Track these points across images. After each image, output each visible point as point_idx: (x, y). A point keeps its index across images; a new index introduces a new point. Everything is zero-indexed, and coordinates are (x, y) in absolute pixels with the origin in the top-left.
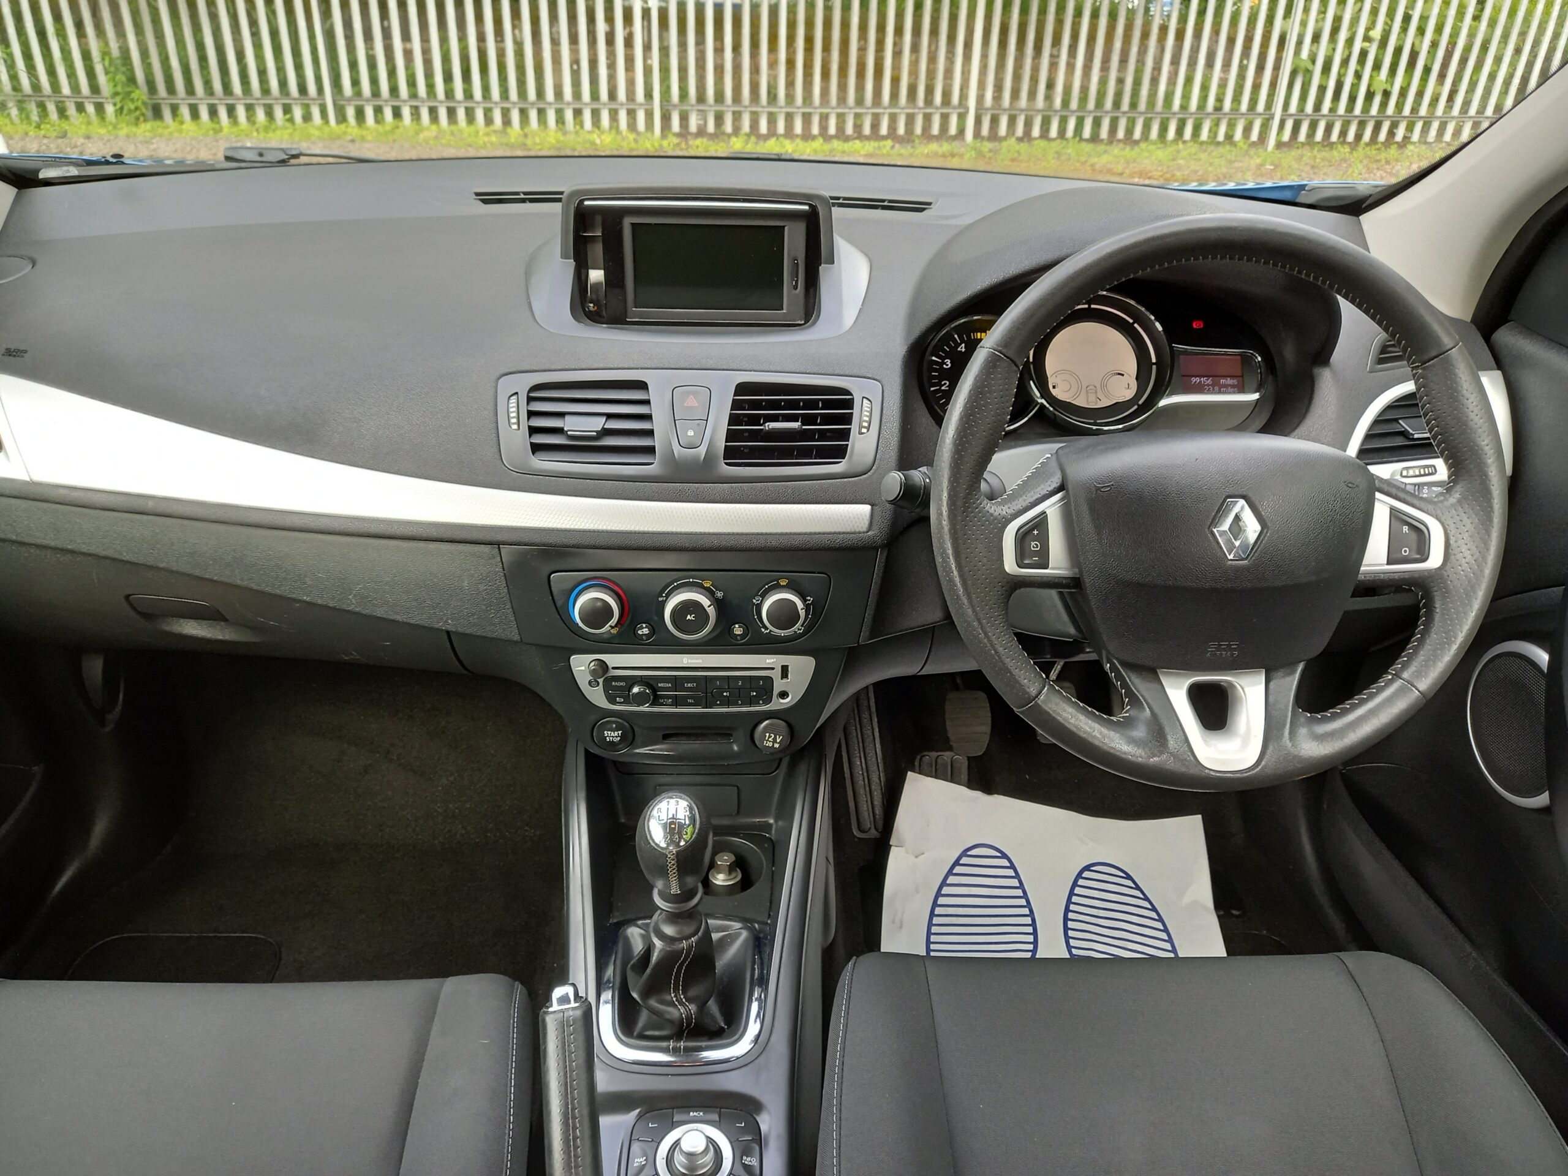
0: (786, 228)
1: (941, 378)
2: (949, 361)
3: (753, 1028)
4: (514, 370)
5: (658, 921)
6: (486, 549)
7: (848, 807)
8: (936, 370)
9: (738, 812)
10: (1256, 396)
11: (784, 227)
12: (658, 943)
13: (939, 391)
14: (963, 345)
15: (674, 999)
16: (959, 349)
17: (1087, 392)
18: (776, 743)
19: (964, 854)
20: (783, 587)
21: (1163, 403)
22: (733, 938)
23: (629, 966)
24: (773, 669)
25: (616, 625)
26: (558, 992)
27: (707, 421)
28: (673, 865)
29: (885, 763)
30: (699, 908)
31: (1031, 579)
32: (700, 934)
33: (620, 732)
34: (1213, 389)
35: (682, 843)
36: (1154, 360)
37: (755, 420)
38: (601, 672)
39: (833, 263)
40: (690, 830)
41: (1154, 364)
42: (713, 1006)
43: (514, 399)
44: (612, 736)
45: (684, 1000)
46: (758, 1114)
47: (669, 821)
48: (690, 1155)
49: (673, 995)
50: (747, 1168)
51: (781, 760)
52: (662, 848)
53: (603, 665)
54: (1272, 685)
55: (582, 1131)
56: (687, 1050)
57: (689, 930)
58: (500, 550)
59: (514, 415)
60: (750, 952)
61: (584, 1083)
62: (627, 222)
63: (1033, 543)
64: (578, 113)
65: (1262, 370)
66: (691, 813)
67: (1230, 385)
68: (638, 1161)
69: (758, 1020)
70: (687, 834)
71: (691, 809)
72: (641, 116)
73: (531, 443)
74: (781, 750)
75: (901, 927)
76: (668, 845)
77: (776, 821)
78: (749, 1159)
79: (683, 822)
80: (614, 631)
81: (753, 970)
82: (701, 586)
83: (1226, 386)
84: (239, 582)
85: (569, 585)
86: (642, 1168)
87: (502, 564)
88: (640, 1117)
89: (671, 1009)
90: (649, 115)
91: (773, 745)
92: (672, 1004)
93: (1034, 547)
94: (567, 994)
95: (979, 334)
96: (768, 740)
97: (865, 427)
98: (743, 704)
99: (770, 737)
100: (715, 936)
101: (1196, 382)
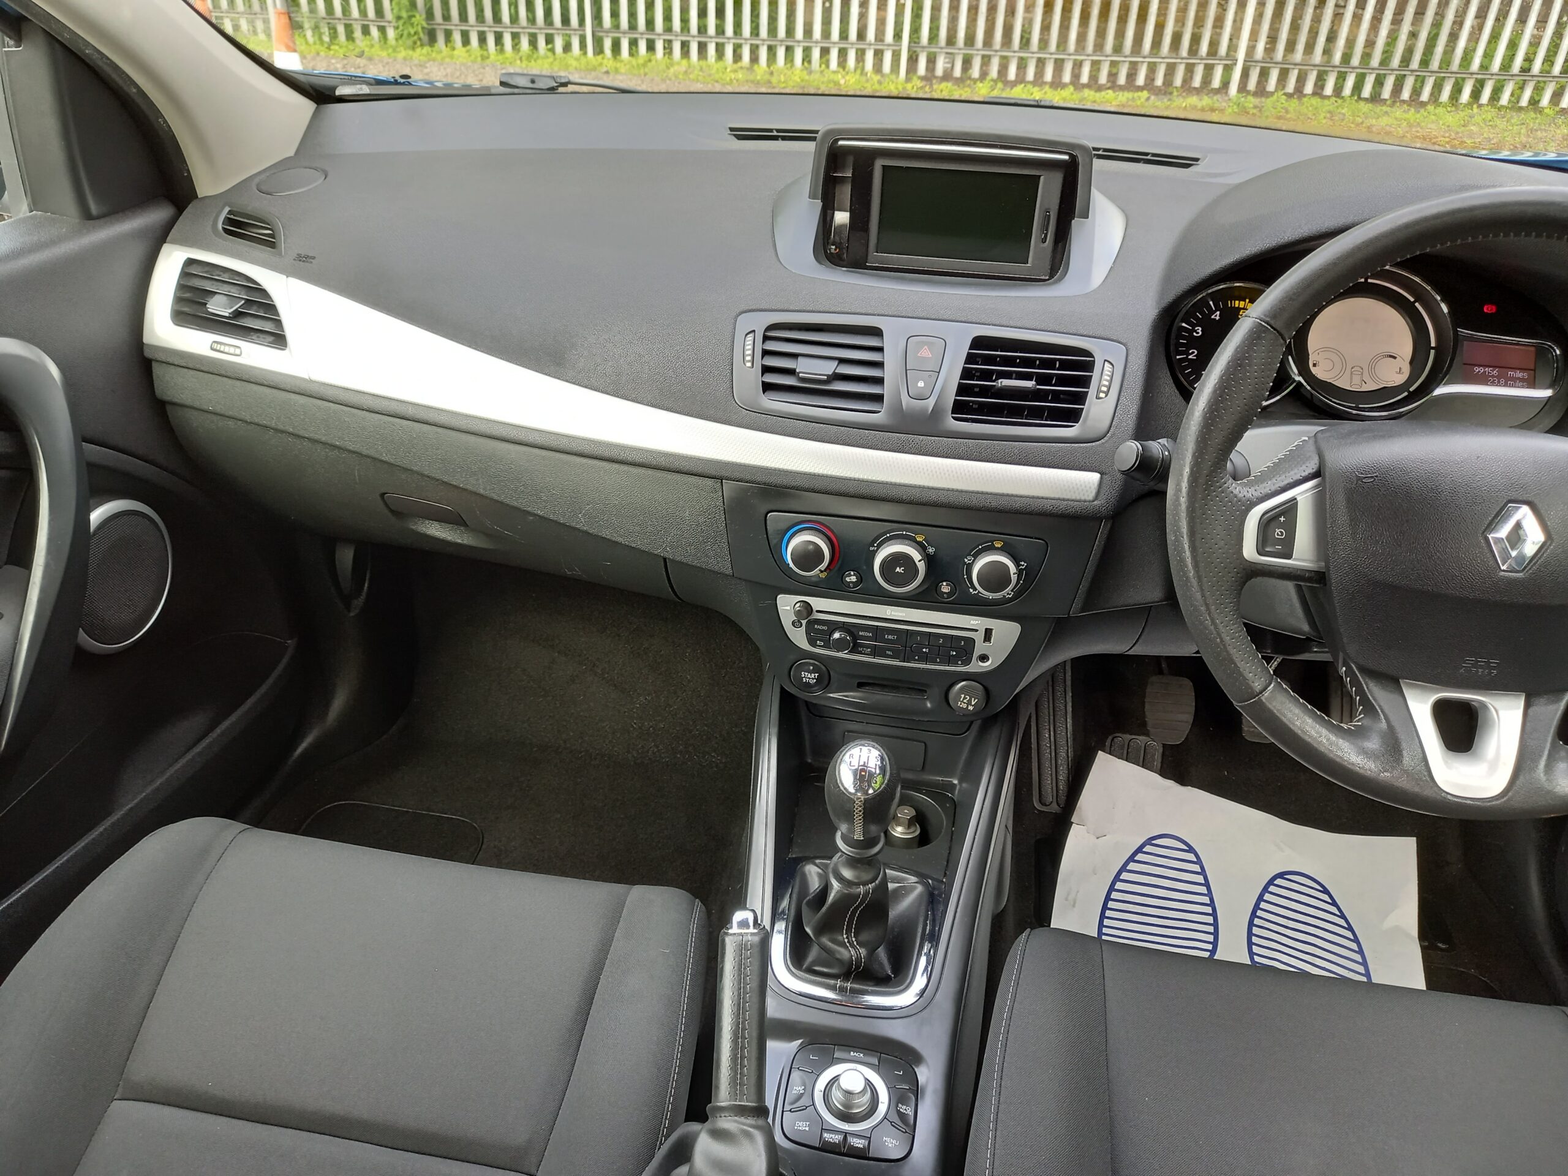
0: (1042, 178)
1: (1189, 346)
2: (1200, 329)
3: (920, 982)
4: (754, 307)
5: (837, 862)
6: (710, 482)
7: (1031, 778)
8: (1184, 338)
9: (923, 767)
10: (1548, 393)
11: (1040, 176)
12: (836, 885)
13: (1186, 359)
14: (1218, 313)
15: (846, 940)
16: (1213, 317)
17: (1351, 373)
18: (971, 705)
19: (1149, 841)
20: (998, 549)
21: (1440, 391)
22: (908, 890)
23: (805, 901)
24: (977, 631)
25: (825, 570)
26: (739, 916)
27: (939, 373)
28: (860, 811)
29: (1074, 740)
30: (879, 856)
31: (1271, 568)
32: (877, 882)
33: (816, 675)
34: (1499, 382)
35: (871, 791)
36: (1433, 344)
37: (987, 375)
38: (805, 614)
39: (1087, 217)
40: (879, 779)
41: (1433, 348)
42: (882, 953)
43: (750, 337)
44: (809, 677)
45: (855, 943)
46: (917, 1066)
47: (860, 768)
48: (848, 1093)
49: (845, 936)
50: (902, 1116)
51: (972, 723)
52: (850, 793)
53: (808, 607)
54: (1531, 711)
55: (750, 1051)
56: (853, 991)
57: (866, 876)
58: (722, 485)
59: (749, 352)
60: (923, 908)
61: (756, 1006)
62: (879, 164)
63: (1278, 531)
64: (825, 52)
65: (1560, 364)
66: (882, 763)
67: (1519, 378)
68: (796, 1089)
69: (925, 974)
70: (876, 783)
71: (882, 759)
72: (888, 57)
73: (763, 382)
74: (974, 713)
75: (1074, 906)
76: (857, 790)
77: (960, 782)
78: (904, 1107)
79: (873, 770)
80: (823, 576)
81: (925, 925)
82: (914, 540)
83: (1514, 379)
84: (482, 491)
85: (783, 526)
86: (800, 1096)
87: (723, 498)
88: (801, 1048)
89: (842, 950)
90: (896, 56)
91: (967, 707)
92: (843, 945)
93: (1278, 535)
94: (747, 919)
95: (1237, 302)
96: (962, 701)
97: (1103, 392)
98: (941, 663)
99: (965, 698)
100: (891, 886)
101: (1479, 371)
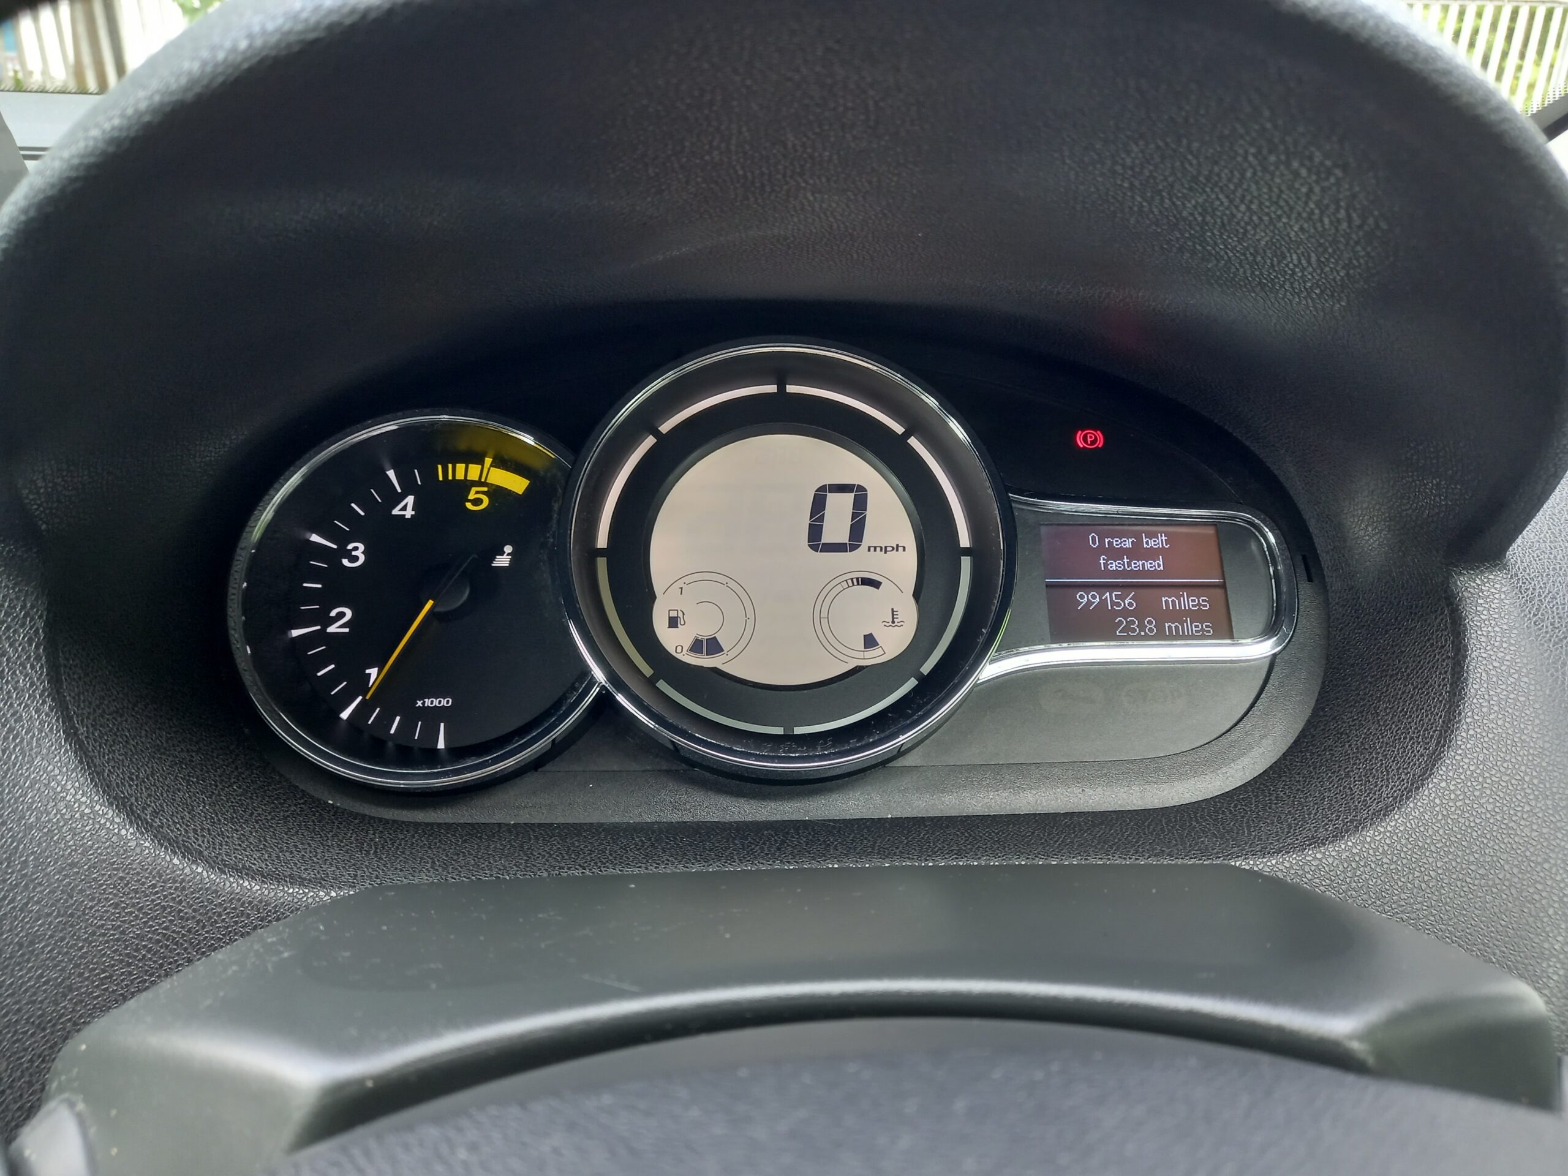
1: (330, 599)
2: (361, 547)
8: (317, 575)
10: (1266, 648)
13: (321, 637)
14: (410, 500)
16: (396, 511)
17: (770, 637)
21: (990, 670)
34: (1142, 627)
36: (965, 541)
41: (966, 552)
65: (1282, 574)
67: (1189, 613)
83: (1178, 616)
95: (460, 467)
101: (1089, 603)
